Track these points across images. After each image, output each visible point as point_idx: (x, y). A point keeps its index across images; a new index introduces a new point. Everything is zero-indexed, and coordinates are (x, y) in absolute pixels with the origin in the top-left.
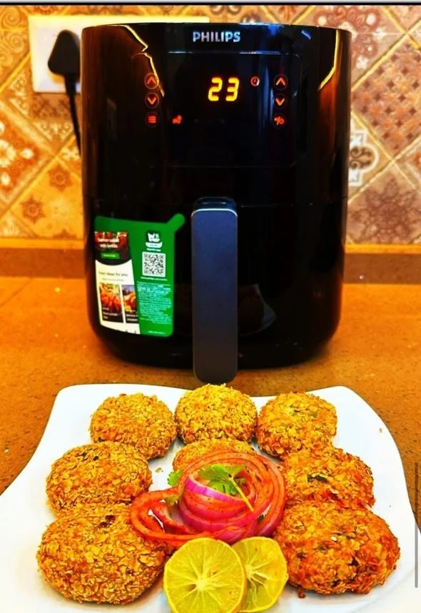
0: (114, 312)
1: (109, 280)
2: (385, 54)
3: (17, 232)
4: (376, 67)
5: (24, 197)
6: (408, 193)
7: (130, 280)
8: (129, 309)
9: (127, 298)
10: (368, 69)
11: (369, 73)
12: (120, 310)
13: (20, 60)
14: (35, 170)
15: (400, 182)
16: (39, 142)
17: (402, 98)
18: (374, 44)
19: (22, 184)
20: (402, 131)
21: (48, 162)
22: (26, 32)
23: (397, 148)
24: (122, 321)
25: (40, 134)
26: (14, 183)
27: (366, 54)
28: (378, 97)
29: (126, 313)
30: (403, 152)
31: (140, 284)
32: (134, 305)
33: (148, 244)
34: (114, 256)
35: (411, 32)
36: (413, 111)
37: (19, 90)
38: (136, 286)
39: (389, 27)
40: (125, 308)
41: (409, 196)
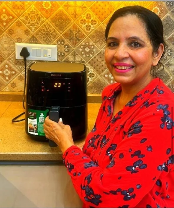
0: (32, 130)
1: (31, 123)
2: (96, 54)
3: (9, 91)
4: (94, 56)
5: (12, 82)
6: (103, 83)
7: (36, 123)
8: (35, 129)
9: (35, 127)
10: (92, 57)
11: (93, 58)
12: (33, 130)
13: (13, 52)
14: (15, 76)
15: (101, 81)
16: (16, 70)
17: (100, 63)
18: (94, 52)
19: (11, 79)
20: (101, 70)
21: (18, 74)
22: (15, 46)
23: (100, 73)
24: (34, 132)
25: (17, 68)
26: (9, 79)
27: (92, 54)
28: (95, 63)
29: (35, 130)
30: (101, 74)
31: (38, 124)
32: (37, 129)
33: (41, 115)
34: (32, 117)
35: (101, 50)
36: (103, 66)
37: (12, 58)
38: (37, 124)
39: (96, 48)
40: (34, 129)
41: (103, 84)
